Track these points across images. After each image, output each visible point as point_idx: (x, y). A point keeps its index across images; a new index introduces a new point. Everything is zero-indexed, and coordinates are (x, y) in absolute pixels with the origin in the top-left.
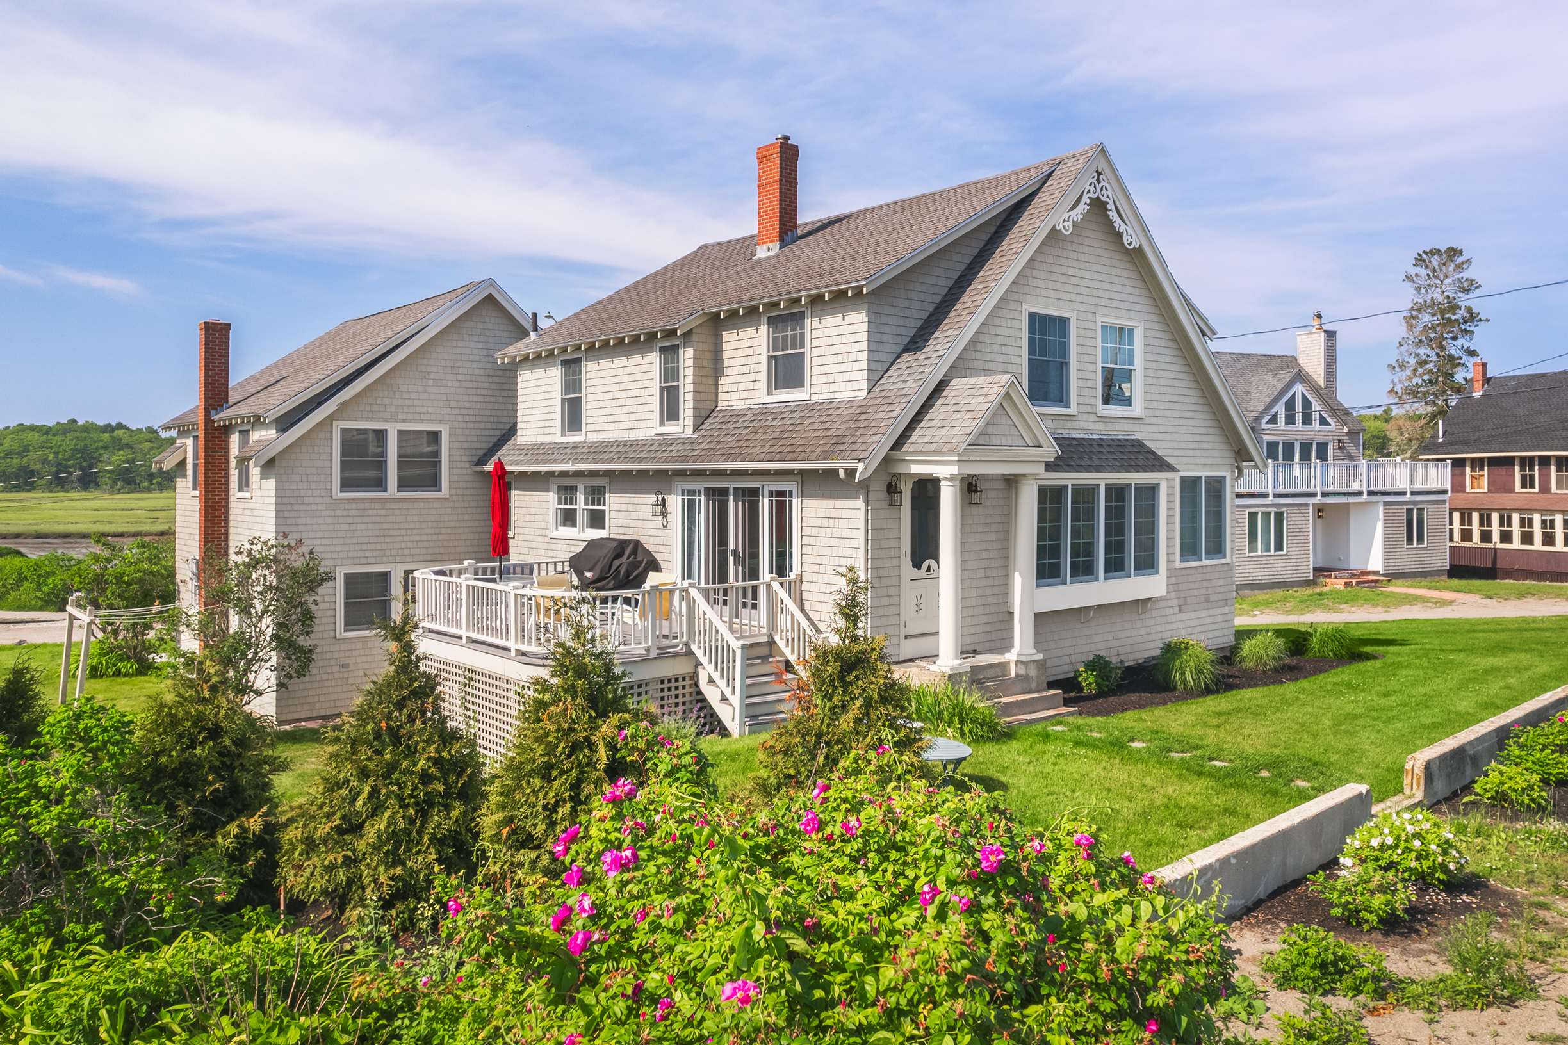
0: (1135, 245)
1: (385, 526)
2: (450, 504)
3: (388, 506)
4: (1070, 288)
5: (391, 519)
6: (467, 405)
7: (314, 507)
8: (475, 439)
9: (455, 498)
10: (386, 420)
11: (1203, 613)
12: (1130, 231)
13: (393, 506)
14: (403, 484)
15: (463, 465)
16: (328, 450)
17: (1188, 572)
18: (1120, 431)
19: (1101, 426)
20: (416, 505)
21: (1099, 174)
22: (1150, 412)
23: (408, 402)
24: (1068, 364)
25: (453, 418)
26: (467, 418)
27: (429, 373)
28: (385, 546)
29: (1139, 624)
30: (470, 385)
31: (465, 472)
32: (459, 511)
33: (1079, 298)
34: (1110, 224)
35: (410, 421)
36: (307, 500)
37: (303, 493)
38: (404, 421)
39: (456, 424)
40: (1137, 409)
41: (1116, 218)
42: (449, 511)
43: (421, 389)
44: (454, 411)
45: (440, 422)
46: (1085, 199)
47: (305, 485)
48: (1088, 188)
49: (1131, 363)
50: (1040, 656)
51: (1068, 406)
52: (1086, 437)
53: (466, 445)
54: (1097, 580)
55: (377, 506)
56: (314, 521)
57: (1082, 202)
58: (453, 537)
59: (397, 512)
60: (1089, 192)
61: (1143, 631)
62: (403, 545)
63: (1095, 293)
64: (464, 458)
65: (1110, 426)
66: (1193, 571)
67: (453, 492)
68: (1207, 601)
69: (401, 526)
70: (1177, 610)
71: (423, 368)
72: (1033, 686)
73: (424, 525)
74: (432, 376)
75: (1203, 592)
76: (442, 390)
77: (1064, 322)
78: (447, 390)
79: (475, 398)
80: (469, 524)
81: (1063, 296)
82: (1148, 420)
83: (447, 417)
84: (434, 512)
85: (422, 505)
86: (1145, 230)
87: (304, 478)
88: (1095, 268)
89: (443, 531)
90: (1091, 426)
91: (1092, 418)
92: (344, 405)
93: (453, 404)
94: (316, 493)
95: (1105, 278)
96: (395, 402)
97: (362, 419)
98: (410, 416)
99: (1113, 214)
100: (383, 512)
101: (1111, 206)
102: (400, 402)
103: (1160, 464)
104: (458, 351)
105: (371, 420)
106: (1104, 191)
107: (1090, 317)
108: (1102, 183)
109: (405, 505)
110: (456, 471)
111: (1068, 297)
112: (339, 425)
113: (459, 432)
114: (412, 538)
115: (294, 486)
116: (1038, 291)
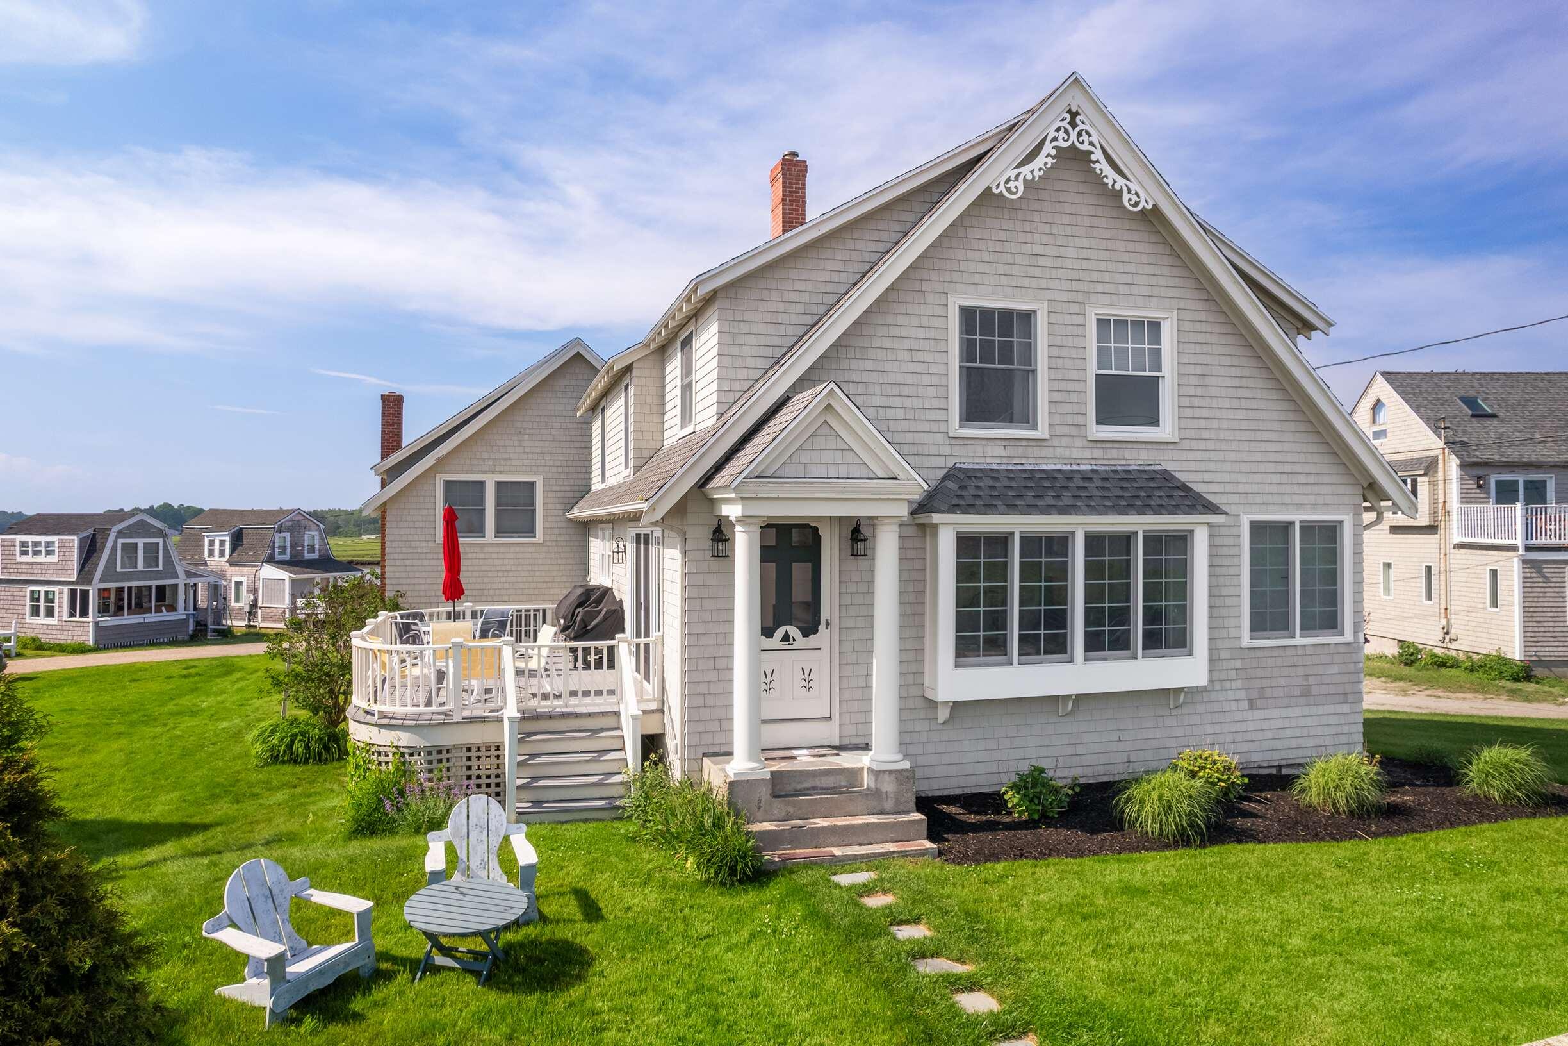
0: (1146, 204)
1: (484, 568)
2: (544, 549)
3: (486, 550)
4: (1038, 272)
5: (490, 562)
6: (561, 457)
7: (419, 550)
8: (568, 488)
9: (549, 544)
10: (484, 472)
11: (1297, 712)
12: (1134, 187)
13: (491, 550)
14: (500, 531)
15: (556, 513)
16: (432, 500)
17: (1267, 653)
18: (1134, 460)
19: (1097, 453)
20: (512, 549)
21: (1074, 115)
22: (1192, 434)
23: (505, 456)
24: (1034, 371)
25: (547, 469)
26: (560, 470)
27: (525, 429)
28: (483, 586)
29: (1170, 722)
30: (563, 438)
31: (558, 519)
32: (553, 555)
33: (1053, 284)
34: (1098, 180)
35: (507, 473)
36: (413, 544)
37: (410, 538)
38: (501, 473)
39: (550, 475)
40: (1166, 430)
41: (1108, 170)
42: (543, 555)
43: (516, 443)
44: (548, 463)
45: (535, 473)
46: (1048, 148)
47: (413, 531)
48: (1052, 134)
49: (1157, 365)
50: (905, 765)
51: (1034, 427)
52: (1065, 468)
53: (559, 494)
54: (1071, 661)
55: (477, 550)
56: (420, 562)
57: (1044, 152)
58: (547, 579)
59: (495, 556)
60: (1055, 139)
61: (1179, 732)
62: (500, 586)
63: (1084, 276)
64: (558, 507)
65: (1114, 453)
66: (1275, 653)
67: (548, 538)
68: (1306, 693)
69: (499, 568)
70: (1245, 704)
71: (519, 425)
72: (889, 805)
73: (520, 568)
74: (527, 431)
75: (1299, 681)
76: (537, 444)
77: (1027, 317)
78: (541, 444)
79: (568, 451)
80: (562, 568)
81: (1025, 282)
82: (1186, 445)
83: (541, 469)
84: (529, 556)
85: (518, 549)
86: (1162, 184)
87: (411, 525)
88: (1085, 242)
89: (538, 573)
90: (1076, 453)
91: (1079, 442)
92: (440, 460)
93: (548, 457)
94: (423, 538)
95: (1103, 255)
96: (493, 456)
97: (462, 472)
98: (507, 468)
99: (1103, 167)
100: (482, 556)
101: (1097, 155)
102: (498, 456)
103: (1195, 502)
104: (551, 407)
105: (472, 472)
106: (1085, 137)
107: (1075, 308)
108: (1081, 127)
109: (502, 550)
110: (550, 519)
111: (1034, 283)
112: (441, 479)
113: (553, 482)
114: (508, 580)
115: (402, 532)
116: (978, 278)
